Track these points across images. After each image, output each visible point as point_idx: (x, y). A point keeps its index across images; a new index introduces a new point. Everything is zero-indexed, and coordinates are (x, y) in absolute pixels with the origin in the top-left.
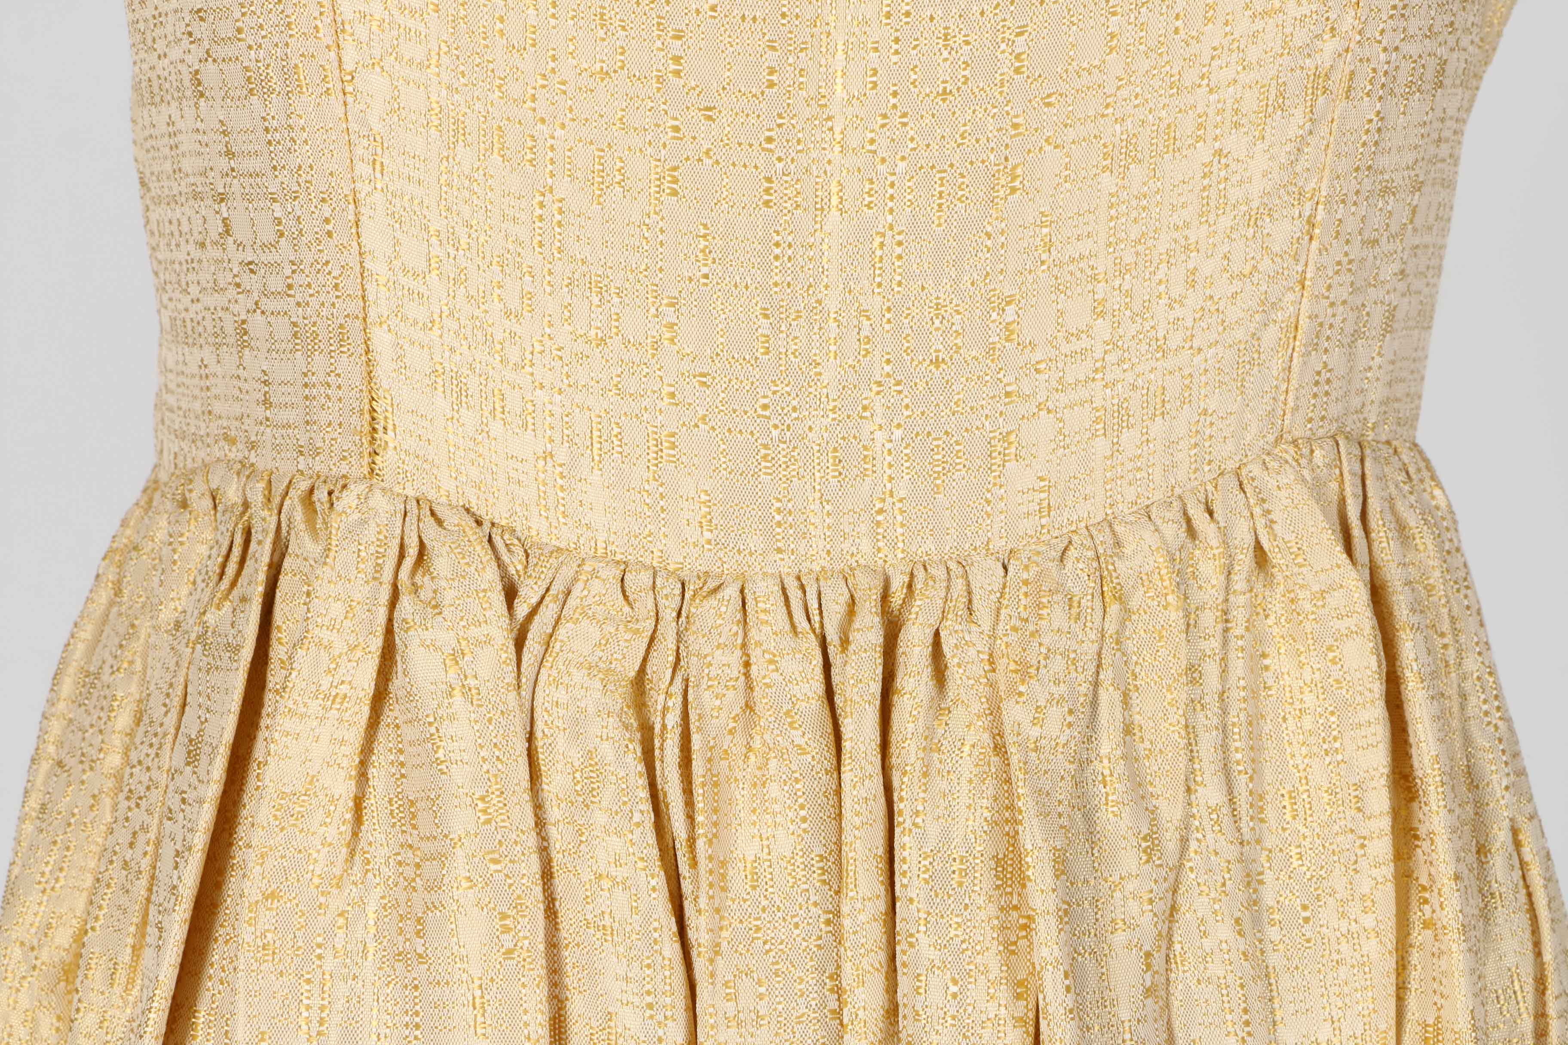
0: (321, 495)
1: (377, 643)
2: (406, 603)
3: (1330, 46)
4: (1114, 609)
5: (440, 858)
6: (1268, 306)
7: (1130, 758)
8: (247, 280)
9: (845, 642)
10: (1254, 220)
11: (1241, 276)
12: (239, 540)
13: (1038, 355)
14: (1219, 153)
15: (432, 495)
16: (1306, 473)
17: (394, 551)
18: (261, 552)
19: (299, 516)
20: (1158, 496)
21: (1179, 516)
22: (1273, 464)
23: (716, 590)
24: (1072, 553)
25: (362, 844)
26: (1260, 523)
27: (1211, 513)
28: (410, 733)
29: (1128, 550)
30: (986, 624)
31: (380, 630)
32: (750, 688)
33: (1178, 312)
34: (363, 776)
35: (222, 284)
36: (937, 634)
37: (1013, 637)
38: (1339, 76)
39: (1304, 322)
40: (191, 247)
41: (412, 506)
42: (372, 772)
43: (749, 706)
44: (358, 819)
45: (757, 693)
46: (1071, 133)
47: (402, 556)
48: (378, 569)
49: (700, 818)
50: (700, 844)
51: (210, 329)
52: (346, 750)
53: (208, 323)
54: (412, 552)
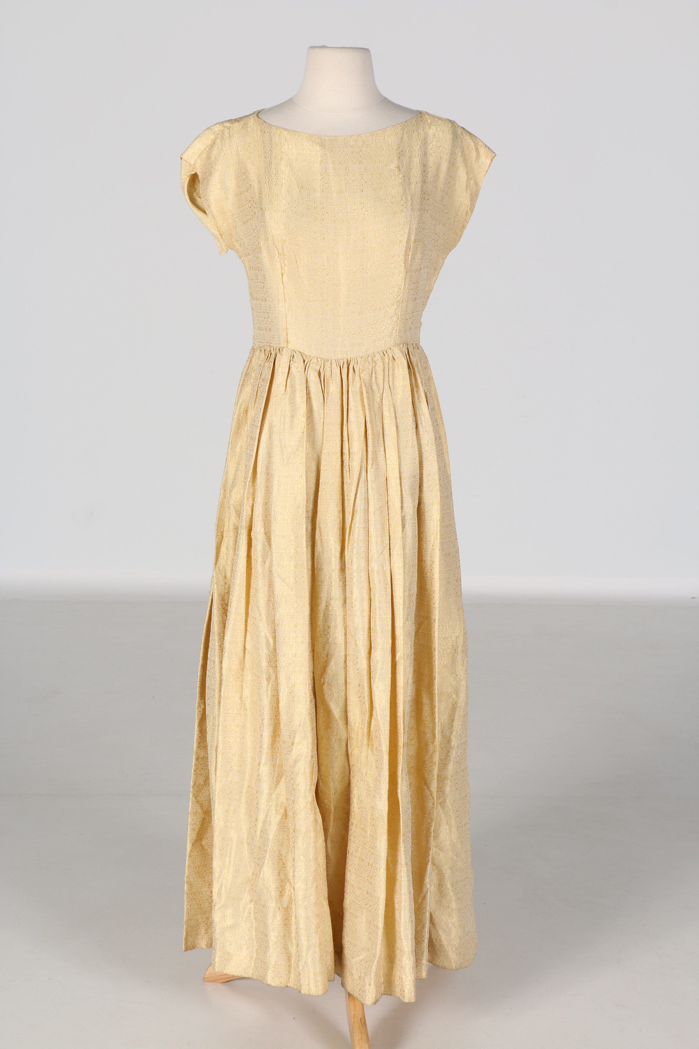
0: (281, 349)
1: (288, 366)
2: (291, 361)
3: (399, 297)
4: (374, 363)
5: (295, 391)
6: (393, 328)
7: (376, 381)
8: (271, 323)
9: (343, 367)
10: (391, 318)
11: (390, 324)
12: (270, 354)
13: (365, 334)
14: (386, 310)
15: (294, 349)
16: (399, 348)
17: (290, 356)
18: (273, 356)
19: (278, 352)
20: (380, 350)
21: (382, 353)
22: (395, 347)
23: (328, 361)
24: (369, 357)
25: (287, 390)
26: (393, 354)
27: (387, 353)
28: (292, 377)
29: (376, 357)
30: (359, 365)
31: (288, 365)
32: (331, 372)
33: (382, 329)
34: (286, 382)
35: (267, 323)
36: (353, 366)
37: (362, 367)
38: (401, 301)
39: (398, 330)
40: (263, 318)
41: (292, 350)
42: (288, 382)
43: (332, 374)
44: (286, 387)
45: (332, 373)
46: (368, 308)
47: (291, 356)
48: (288, 358)
49: (325, 387)
50: (325, 390)
51: (265, 329)
52: (285, 379)
53: (265, 328)
54: (292, 356)
